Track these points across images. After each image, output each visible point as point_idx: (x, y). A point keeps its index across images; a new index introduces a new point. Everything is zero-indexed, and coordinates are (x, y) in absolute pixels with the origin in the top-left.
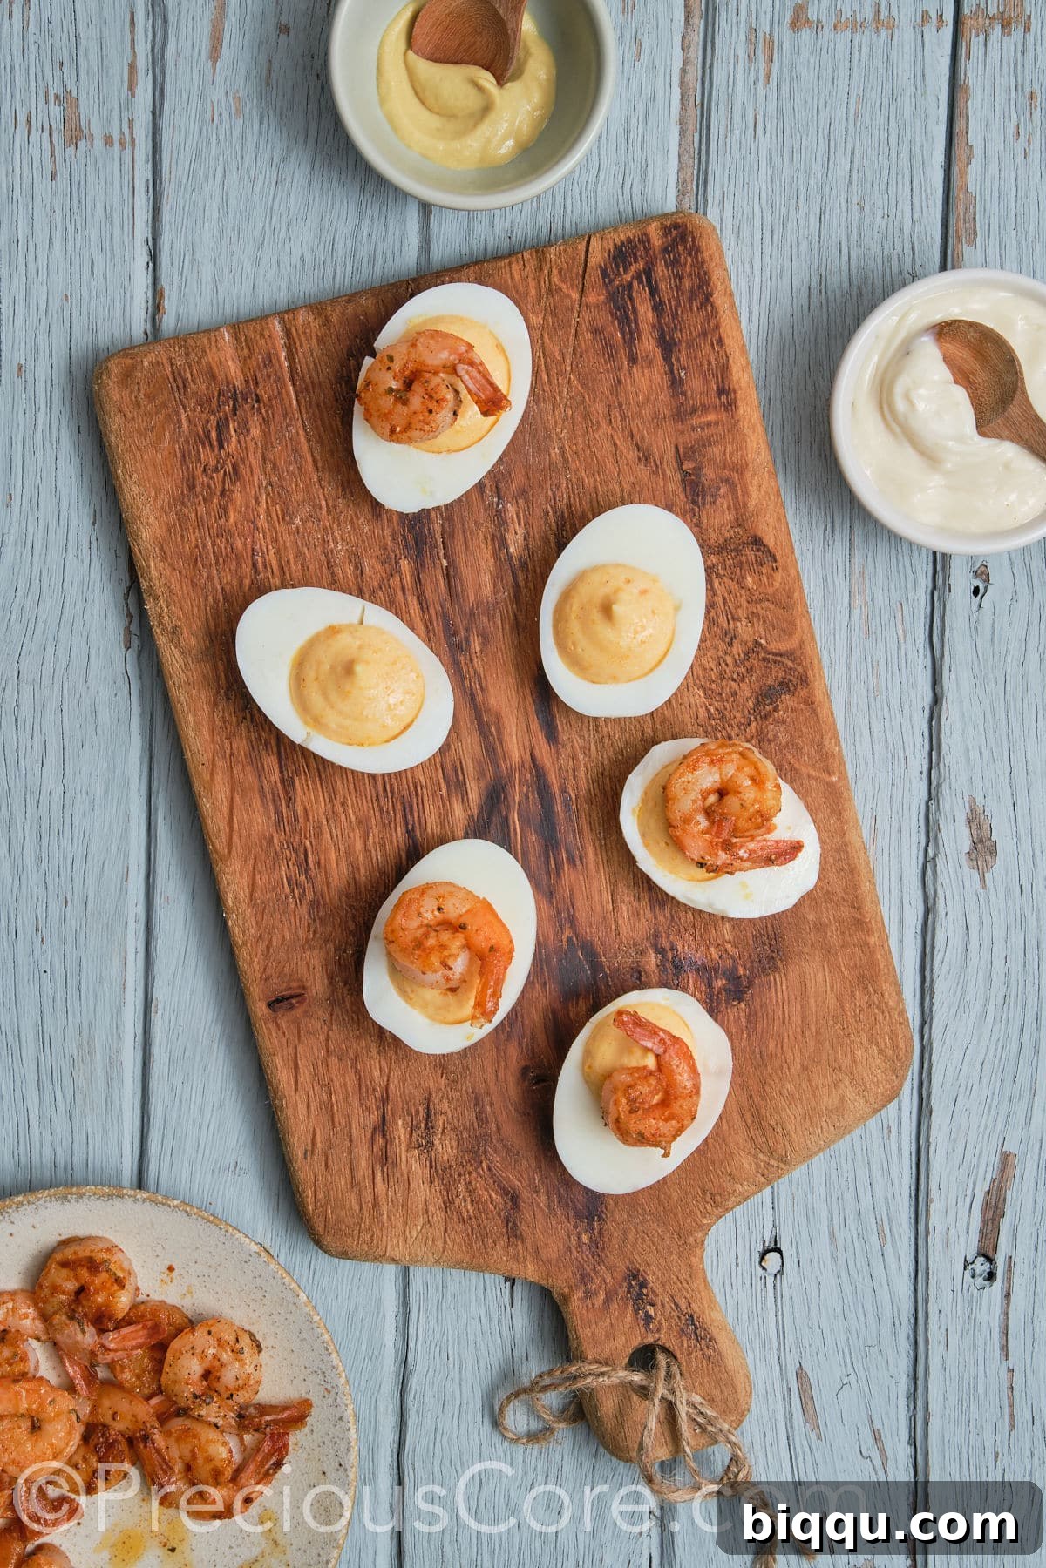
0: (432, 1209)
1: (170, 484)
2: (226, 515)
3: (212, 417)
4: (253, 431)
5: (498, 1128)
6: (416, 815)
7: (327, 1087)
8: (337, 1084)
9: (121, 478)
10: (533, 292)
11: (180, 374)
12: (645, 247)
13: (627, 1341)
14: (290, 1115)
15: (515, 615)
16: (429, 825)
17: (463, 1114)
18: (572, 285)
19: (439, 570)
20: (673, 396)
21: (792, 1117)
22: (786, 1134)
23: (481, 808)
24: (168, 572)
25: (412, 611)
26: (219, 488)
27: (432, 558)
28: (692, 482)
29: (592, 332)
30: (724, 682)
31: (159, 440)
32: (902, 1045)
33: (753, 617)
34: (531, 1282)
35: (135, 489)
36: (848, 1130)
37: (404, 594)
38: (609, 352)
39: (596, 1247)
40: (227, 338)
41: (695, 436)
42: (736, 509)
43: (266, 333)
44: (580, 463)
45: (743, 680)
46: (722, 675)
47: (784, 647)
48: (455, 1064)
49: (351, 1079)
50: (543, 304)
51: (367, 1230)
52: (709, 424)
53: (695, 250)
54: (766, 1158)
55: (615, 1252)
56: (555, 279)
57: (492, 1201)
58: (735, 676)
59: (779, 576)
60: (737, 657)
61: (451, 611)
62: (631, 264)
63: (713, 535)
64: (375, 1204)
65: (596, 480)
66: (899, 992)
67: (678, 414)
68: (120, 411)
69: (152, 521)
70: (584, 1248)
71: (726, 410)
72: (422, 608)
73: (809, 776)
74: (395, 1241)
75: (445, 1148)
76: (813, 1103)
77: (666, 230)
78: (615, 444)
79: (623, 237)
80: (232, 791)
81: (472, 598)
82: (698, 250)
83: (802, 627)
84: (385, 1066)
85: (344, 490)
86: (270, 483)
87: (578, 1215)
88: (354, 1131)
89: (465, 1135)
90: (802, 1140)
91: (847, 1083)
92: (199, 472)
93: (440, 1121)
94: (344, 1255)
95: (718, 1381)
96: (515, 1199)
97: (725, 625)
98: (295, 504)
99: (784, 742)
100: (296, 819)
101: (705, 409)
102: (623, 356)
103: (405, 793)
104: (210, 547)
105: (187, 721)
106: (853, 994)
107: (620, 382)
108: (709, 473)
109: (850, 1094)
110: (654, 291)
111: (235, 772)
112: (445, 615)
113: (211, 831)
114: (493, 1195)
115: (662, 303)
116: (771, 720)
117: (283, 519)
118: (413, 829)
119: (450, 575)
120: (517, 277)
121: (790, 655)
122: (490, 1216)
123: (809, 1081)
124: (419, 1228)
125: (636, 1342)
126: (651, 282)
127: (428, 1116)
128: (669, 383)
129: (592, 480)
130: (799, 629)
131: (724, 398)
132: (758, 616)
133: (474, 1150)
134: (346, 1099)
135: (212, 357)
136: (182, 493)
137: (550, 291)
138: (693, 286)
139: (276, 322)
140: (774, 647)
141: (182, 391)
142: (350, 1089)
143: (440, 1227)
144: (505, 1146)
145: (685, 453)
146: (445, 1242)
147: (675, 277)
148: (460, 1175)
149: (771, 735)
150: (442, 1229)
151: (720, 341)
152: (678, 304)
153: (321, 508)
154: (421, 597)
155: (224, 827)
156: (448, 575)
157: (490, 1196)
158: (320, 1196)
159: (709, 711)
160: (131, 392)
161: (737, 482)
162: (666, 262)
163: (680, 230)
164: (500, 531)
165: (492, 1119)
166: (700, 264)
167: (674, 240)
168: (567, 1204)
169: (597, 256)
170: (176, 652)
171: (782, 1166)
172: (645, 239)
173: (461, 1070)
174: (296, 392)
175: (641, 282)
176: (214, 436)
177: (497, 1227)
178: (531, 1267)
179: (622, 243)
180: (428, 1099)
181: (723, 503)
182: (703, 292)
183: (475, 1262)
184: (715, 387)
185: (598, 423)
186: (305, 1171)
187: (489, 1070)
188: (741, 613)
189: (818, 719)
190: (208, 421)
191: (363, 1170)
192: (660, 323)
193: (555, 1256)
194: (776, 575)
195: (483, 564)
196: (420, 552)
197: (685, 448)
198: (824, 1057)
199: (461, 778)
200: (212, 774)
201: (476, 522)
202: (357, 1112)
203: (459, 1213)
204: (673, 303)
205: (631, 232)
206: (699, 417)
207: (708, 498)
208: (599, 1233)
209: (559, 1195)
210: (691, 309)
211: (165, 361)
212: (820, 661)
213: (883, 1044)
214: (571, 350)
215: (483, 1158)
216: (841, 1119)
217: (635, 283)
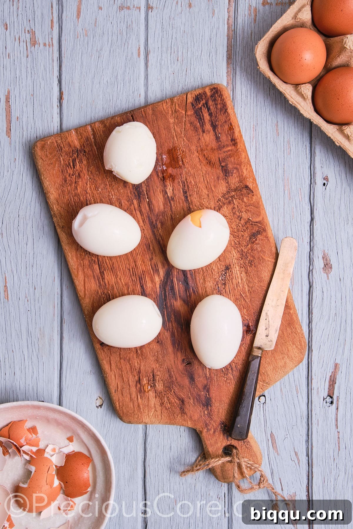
0: (157, 406)
1: (59, 181)
2: (77, 190)
3: (71, 158)
4: (84, 162)
5: (176, 378)
6: (143, 281)
7: (121, 369)
8: (124, 368)
9: (43, 179)
10: (170, 112)
11: (59, 146)
12: (205, 96)
13: (221, 444)
14: (109, 379)
15: (171, 215)
16: (148, 284)
17: (164, 375)
18: (182, 109)
19: (146, 202)
20: (217, 142)
21: (270, 370)
22: (268, 375)
23: (164, 278)
24: (59, 209)
25: (138, 216)
26: (74, 181)
27: (144, 199)
28: (225, 169)
29: (190, 124)
30: (239, 232)
31: (54, 166)
32: (303, 344)
33: (247, 211)
34: (190, 427)
35: (47, 183)
36: (287, 373)
37: (135, 211)
38: (196, 129)
39: (210, 415)
40: (74, 133)
41: (225, 154)
42: (239, 177)
43: (86, 131)
44: (189, 165)
45: (245, 231)
46: (238, 230)
47: (258, 220)
48: (161, 360)
49: (128, 366)
50: (174, 116)
51: (136, 414)
52: (229, 151)
53: (221, 95)
54: (262, 383)
55: (216, 416)
56: (177, 108)
57: (175, 402)
58: (242, 230)
59: (254, 197)
60: (243, 224)
61: (150, 215)
62: (201, 101)
63: (233, 186)
64: (139, 406)
65: (194, 171)
66: (301, 327)
67: (219, 148)
68: (41, 158)
69: (53, 192)
70: (206, 415)
71: (234, 146)
72: (141, 215)
73: (268, 261)
74: (146, 417)
75: (160, 386)
76: (276, 365)
77: (211, 90)
78: (199, 159)
79: (198, 93)
80: (84, 277)
81: (157, 210)
82: (222, 95)
83: (263, 213)
84: (139, 362)
85: (114, 179)
86: (90, 178)
87: (203, 405)
88: (130, 383)
89: (166, 382)
90: (273, 377)
91: (286, 358)
92: (68, 176)
93: (157, 378)
94: (130, 422)
95: (251, 455)
96: (183, 401)
97: (238, 214)
98: (99, 184)
99: (259, 250)
100: (105, 285)
101: (227, 146)
102: (200, 130)
103: (140, 274)
104: (72, 200)
105: (69, 256)
106: (286, 329)
107: (200, 139)
108: (230, 166)
109: (288, 361)
110: (209, 109)
111: (85, 270)
112: (149, 217)
113: (78, 290)
114: (176, 400)
115: (211, 113)
116: (255, 243)
117: (95, 189)
118: (143, 285)
119: (150, 204)
120: (165, 108)
121: (259, 222)
122: (175, 407)
123: (274, 358)
124: (153, 413)
125: (224, 444)
126: (207, 106)
127: (154, 377)
128: (216, 138)
129: (193, 171)
130: (262, 214)
131: (233, 142)
132: (248, 210)
133: (169, 387)
134: (127, 373)
135: (69, 139)
136: (63, 183)
137: (175, 111)
138: (221, 107)
139: (89, 127)
140: (254, 220)
141: (61, 151)
142: (128, 370)
143: (159, 413)
144: (179, 385)
145: (222, 160)
146: (161, 416)
147: (215, 105)
148: (165, 395)
149: (255, 248)
150: (160, 412)
151: (231, 124)
152: (217, 112)
153: (107, 185)
154: (141, 211)
155: (82, 288)
156: (149, 204)
157: (175, 401)
158: (121, 404)
159: (235, 242)
160: (45, 152)
161: (239, 168)
162: (212, 100)
163: (216, 89)
164: (165, 189)
165: (174, 376)
166: (223, 100)
167: (214, 93)
168: (199, 402)
169: (190, 99)
170: (64, 234)
171: (267, 385)
172: (205, 93)
173: (163, 361)
174: (97, 149)
175: (204, 107)
176: (71, 164)
177: (178, 411)
178: (189, 423)
179: (198, 95)
180: (153, 371)
181: (235, 175)
182: (224, 109)
183: (171, 421)
184: (230, 139)
185: (194, 152)
186: (115, 397)
187: (172, 361)
188: (243, 210)
189: (270, 242)
190: (69, 160)
191: (134, 395)
192: (211, 119)
193: (197, 418)
194: (253, 197)
195: (160, 199)
196: (139, 197)
197: (222, 159)
198: (279, 350)
199: (157, 268)
200: (78, 272)
201: (157, 186)
202: (131, 377)
203: (165, 407)
204: (215, 113)
205: (200, 91)
206: (226, 148)
207: (230, 174)
208: (210, 410)
209: (197, 399)
210: (221, 114)
211: (54, 142)
212: (269, 224)
213: (297, 345)
214: (183, 130)
215: (172, 389)
216: (285, 369)
217: (203, 107)
